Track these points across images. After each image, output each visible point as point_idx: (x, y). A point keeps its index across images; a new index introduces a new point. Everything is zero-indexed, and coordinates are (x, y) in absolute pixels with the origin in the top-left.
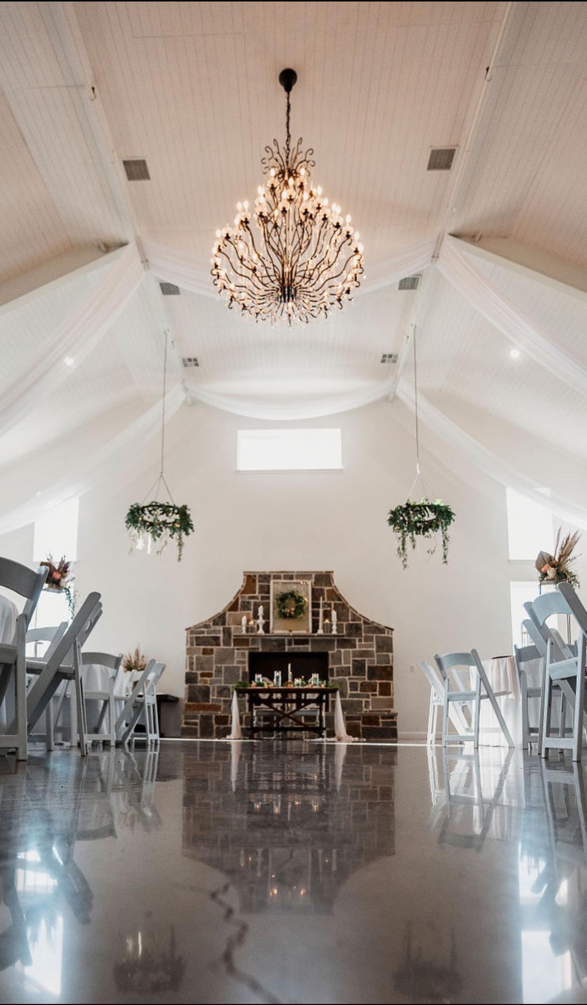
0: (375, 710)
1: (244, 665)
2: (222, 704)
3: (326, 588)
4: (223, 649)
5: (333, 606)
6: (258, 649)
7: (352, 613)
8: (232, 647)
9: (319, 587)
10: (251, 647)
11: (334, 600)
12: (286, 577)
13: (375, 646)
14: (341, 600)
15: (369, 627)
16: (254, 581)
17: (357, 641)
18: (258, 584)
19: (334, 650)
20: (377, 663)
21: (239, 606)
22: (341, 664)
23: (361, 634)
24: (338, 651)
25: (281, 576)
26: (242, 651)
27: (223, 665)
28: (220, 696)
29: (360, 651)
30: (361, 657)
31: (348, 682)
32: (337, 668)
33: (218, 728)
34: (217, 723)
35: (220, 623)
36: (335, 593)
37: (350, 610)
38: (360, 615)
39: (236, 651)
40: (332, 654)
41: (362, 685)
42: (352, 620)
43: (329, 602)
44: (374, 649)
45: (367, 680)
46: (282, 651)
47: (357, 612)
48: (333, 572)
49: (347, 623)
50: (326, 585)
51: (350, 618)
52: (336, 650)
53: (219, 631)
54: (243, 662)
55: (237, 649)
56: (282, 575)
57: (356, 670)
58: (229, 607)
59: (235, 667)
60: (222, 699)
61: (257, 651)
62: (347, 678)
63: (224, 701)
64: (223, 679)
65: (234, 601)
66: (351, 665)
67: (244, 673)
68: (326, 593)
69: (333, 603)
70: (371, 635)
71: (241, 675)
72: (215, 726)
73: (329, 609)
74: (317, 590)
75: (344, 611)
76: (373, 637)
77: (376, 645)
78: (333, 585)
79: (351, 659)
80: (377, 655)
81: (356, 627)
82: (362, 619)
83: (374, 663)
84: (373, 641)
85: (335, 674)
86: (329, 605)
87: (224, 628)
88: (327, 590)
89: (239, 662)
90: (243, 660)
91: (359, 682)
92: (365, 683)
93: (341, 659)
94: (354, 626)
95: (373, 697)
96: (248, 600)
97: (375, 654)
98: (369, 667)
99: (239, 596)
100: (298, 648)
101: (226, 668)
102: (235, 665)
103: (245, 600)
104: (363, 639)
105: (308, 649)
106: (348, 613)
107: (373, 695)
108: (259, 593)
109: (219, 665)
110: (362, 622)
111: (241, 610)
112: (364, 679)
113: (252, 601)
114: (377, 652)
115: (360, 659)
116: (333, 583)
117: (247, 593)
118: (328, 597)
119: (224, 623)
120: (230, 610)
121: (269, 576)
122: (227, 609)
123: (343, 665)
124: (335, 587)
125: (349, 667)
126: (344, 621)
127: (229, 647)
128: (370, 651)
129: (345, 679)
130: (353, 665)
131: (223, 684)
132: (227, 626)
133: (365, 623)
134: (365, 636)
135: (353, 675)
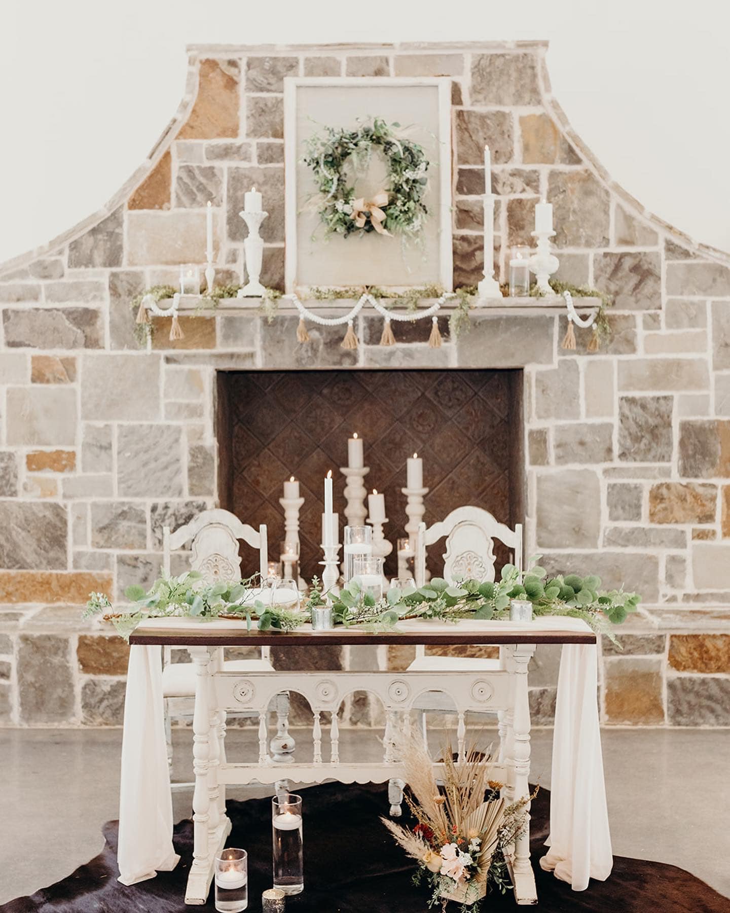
0: (703, 591)
1: (196, 421)
2: (113, 571)
3: (517, 112)
4: (114, 357)
5: (544, 186)
6: (252, 355)
7: (619, 206)
8: (149, 349)
9: (494, 108)
10: (220, 349)
11: (547, 159)
12: (358, 67)
13: (710, 344)
14: (578, 161)
15: (689, 268)
16: (231, 83)
17: (639, 321)
18: (244, 96)
19: (550, 361)
20: (719, 411)
21: (174, 186)
22: (576, 415)
23: (656, 294)
24: (563, 362)
25: (339, 63)
26: (186, 367)
27: (115, 423)
28: (109, 543)
29: (653, 366)
30: (655, 386)
31: (604, 483)
32: (561, 430)
33: (90, 687)
34: (86, 667)
35: (98, 257)
36: (556, 131)
37: (615, 200)
38: (653, 218)
39: (164, 366)
40: (541, 375)
41: (657, 497)
42: (624, 242)
43: (528, 168)
44: (708, 355)
45: (676, 478)
46: (347, 365)
47: (639, 207)
48: (545, 44)
49: (602, 251)
50: (518, 99)
51: (612, 235)
52: (557, 358)
53: (97, 287)
54: (194, 411)
55: (168, 360)
56: (342, 57)
57: (637, 439)
58: (131, 194)
59: (161, 430)
60: (115, 552)
61: (247, 366)
62: (598, 468)
63: (121, 561)
64: (115, 476)
65: (152, 165)
66: (615, 420)
67: (197, 452)
68: (517, 132)
69: (544, 170)
70: (697, 298)
71: (185, 461)
72: (80, 679)
73: (529, 195)
74: (483, 118)
75: (592, 201)
76: (701, 307)
77: (715, 339)
78: (546, 97)
79: (617, 395)
80: (718, 380)
81: (635, 269)
82: (663, 235)
83: (705, 413)
84: (705, 326)
85: (552, 453)
86: (531, 181)
87: (114, 275)
88: (522, 120)
89: (179, 410)
90: (194, 401)
91: (647, 485)
92: (668, 487)
93: (576, 396)
94: (628, 263)
95: (698, 542)
96: (207, 164)
97: (712, 375)
98: (686, 428)
99: (171, 143)
100: (408, 354)
101: (128, 433)
102: (161, 420)
103: (194, 165)
104: (662, 314)
105: (446, 355)
106: (606, 213)
107: (701, 535)
108: (254, 132)
109: (100, 424)
110: (661, 248)
111: (180, 204)
112: (667, 473)
113: (224, 166)
114: (716, 368)
115: (650, 394)
116: (548, 89)
117: (205, 136)
118: (526, 148)
119: (113, 259)
120: (134, 204)
121: (292, 66)
122: (126, 201)
123: (583, 419)
124: (555, 105)
125: (610, 426)
126: (588, 244)
127: (133, 352)
128: (691, 362)
129: (594, 473)
130: (623, 418)
131: (116, 498)
132: (125, 267)
133: (671, 248)
134: (670, 302)
135: (623, 455)
